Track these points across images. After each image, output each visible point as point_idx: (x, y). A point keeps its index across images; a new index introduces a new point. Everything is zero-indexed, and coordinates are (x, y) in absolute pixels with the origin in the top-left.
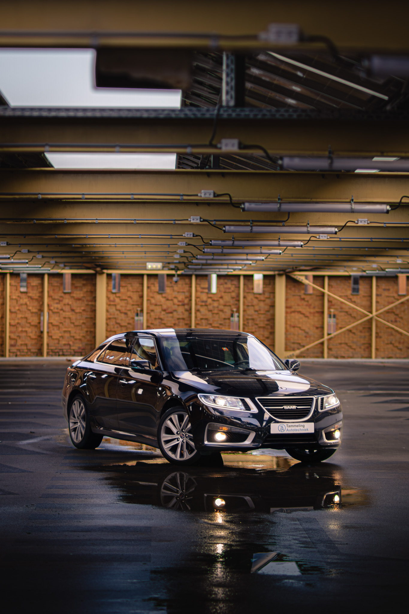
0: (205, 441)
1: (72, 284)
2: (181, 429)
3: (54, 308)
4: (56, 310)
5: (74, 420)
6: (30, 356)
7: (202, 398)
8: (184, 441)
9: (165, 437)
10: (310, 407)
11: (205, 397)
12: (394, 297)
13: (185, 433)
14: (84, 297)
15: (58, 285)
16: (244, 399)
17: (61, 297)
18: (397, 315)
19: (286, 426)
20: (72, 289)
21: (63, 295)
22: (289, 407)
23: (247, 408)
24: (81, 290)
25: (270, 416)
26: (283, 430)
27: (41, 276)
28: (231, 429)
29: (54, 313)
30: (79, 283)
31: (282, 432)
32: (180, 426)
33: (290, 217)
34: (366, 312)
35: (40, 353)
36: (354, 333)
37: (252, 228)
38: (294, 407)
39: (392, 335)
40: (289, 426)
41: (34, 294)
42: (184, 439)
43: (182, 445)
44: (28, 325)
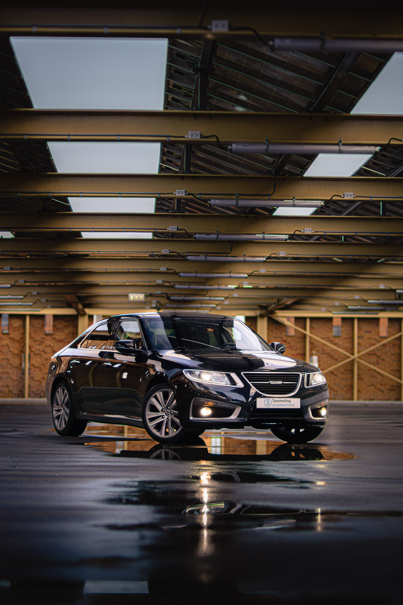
0: (191, 417)
1: (54, 326)
2: (166, 406)
3: (36, 350)
4: (37, 352)
5: (58, 408)
6: (12, 397)
7: (187, 374)
8: (169, 418)
9: (149, 415)
10: (296, 383)
11: (191, 373)
12: (375, 339)
13: (170, 411)
14: (65, 338)
15: (40, 326)
16: (229, 374)
17: (43, 338)
18: (379, 357)
19: (272, 401)
20: (54, 330)
21: (44, 336)
22: (275, 383)
23: (233, 382)
24: (63, 332)
25: (256, 391)
26: (269, 404)
27: (23, 317)
28: (217, 404)
29: (35, 354)
30: (61, 324)
31: (267, 407)
32: (165, 403)
33: (276, 191)
34: (348, 354)
35: (21, 394)
36: (336, 375)
37: (237, 201)
38: (280, 382)
39: (373, 376)
40: (275, 401)
41: (16, 335)
42: (169, 416)
43: (167, 423)
44: (10, 366)
